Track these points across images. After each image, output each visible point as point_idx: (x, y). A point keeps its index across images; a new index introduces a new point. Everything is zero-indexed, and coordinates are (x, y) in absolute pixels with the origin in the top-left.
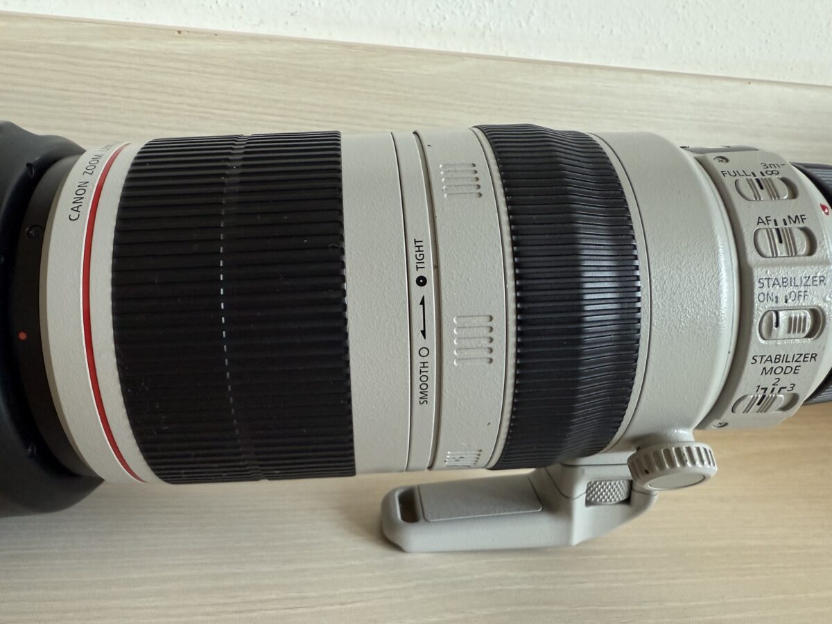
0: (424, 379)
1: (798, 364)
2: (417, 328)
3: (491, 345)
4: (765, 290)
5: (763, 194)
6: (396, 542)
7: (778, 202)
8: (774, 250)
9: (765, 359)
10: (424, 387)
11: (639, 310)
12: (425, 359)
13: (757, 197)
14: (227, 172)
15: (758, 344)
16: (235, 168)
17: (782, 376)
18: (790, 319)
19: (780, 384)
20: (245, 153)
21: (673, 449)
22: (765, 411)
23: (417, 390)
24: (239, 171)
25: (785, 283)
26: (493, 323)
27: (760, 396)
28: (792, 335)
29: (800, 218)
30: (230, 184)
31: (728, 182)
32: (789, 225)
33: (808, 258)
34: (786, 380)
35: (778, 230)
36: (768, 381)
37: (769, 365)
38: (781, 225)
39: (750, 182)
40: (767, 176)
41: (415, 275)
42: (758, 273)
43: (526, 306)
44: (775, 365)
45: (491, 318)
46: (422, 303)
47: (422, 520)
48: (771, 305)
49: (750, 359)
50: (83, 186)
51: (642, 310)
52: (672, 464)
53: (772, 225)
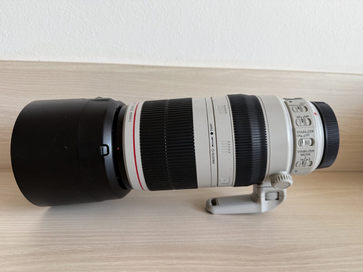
0: (213, 157)
1: (310, 153)
2: (211, 144)
3: (229, 148)
4: (299, 134)
5: (299, 110)
6: (210, 211)
7: (302, 113)
8: (301, 124)
9: (301, 151)
10: (213, 159)
11: (266, 139)
12: (213, 152)
13: (297, 111)
14: (165, 109)
15: (298, 148)
16: (167, 108)
17: (306, 156)
18: (306, 141)
19: (307, 158)
20: (169, 104)
21: (280, 176)
22: (305, 166)
23: (212, 160)
24: (168, 109)
25: (303, 132)
26: (229, 143)
27: (302, 162)
28: (307, 145)
29: (307, 116)
30: (166, 112)
31: (291, 107)
32: (305, 118)
33: (309, 126)
34: (308, 157)
35: (302, 119)
36: (303, 157)
37: (302, 153)
38: (303, 118)
39: (296, 108)
40: (300, 106)
41: (210, 132)
42: (297, 130)
43: (237, 139)
44: (304, 153)
45: (229, 142)
46: (212, 138)
47: (217, 205)
48: (300, 138)
49: (297, 152)
50: (131, 113)
51: (267, 139)
52: (279, 179)
53: (300, 118)
